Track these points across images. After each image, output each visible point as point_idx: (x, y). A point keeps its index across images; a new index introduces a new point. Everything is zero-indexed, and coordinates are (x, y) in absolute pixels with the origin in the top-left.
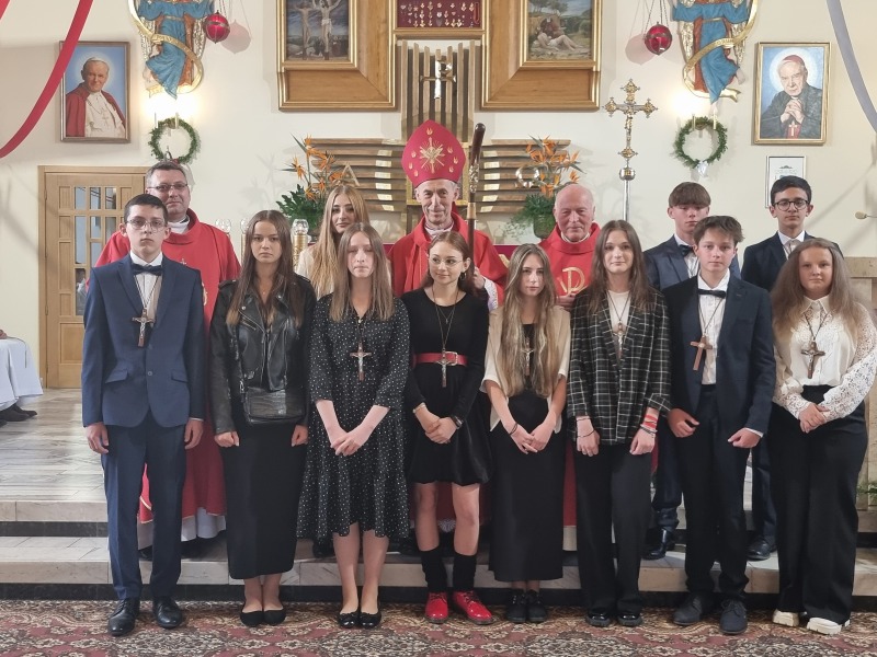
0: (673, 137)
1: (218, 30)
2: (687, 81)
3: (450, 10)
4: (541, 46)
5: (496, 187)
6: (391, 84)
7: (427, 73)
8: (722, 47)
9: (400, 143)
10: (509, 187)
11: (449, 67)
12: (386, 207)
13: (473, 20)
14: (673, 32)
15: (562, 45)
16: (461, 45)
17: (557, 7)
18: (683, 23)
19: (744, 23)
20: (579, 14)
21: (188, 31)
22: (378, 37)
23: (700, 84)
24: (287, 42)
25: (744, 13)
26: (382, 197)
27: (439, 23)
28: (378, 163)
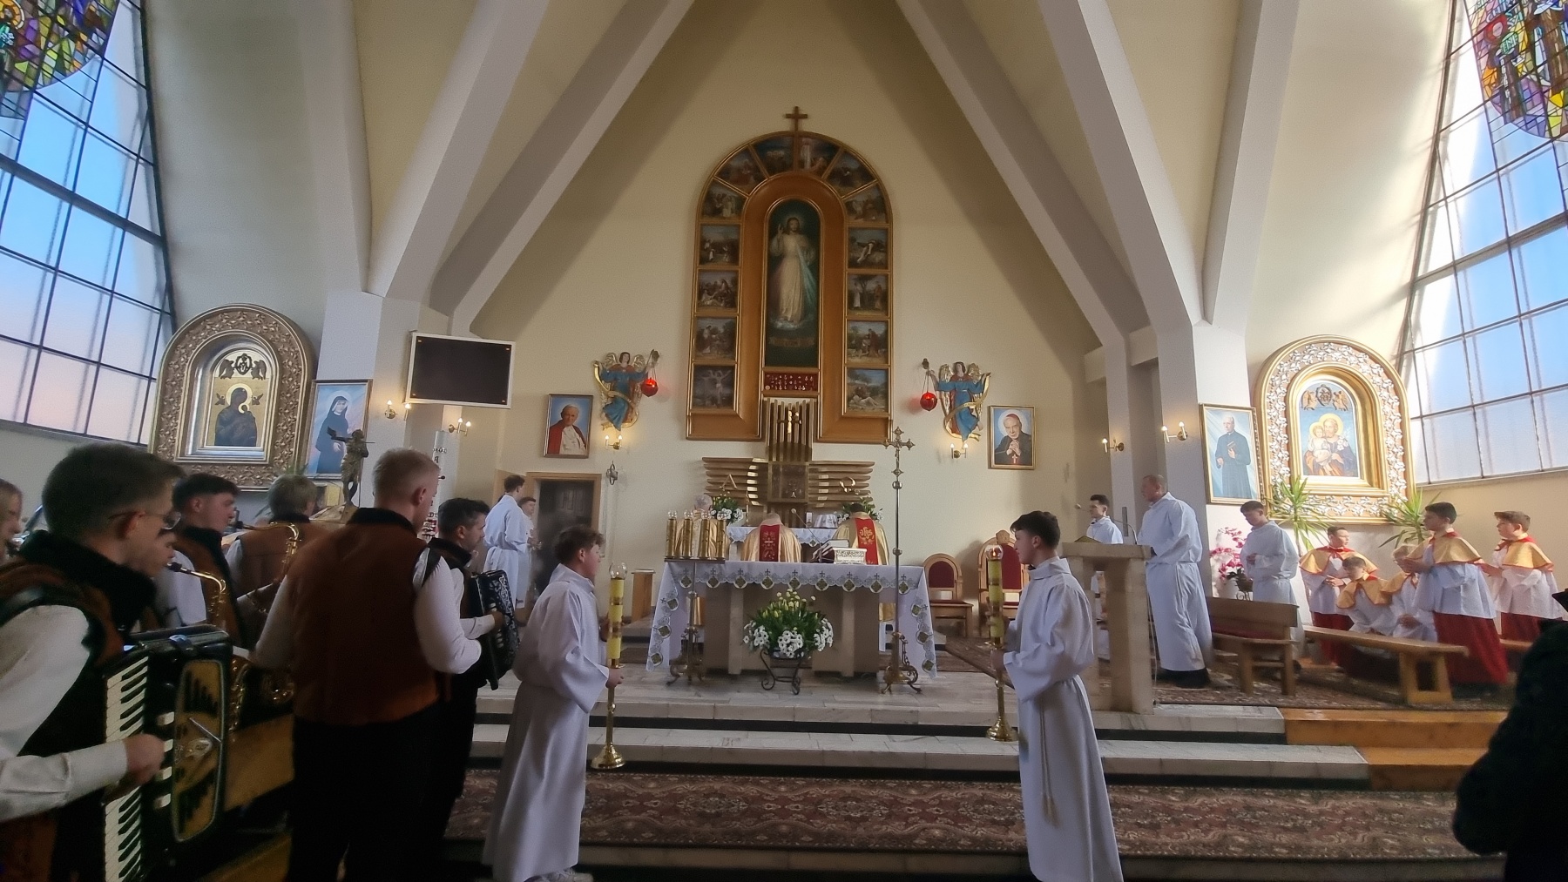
2: (948, 428)
3: (798, 380)
4: (855, 403)
5: (826, 491)
6: (759, 424)
7: (783, 418)
8: (968, 407)
10: (836, 491)
12: (754, 503)
13: (812, 386)
14: (938, 397)
15: (868, 403)
16: (805, 401)
18: (943, 392)
19: (981, 393)
20: (879, 385)
21: (631, 390)
22: (752, 392)
23: (954, 430)
24: (694, 397)
25: (980, 387)
26: (752, 496)
27: (791, 387)
28: (750, 473)
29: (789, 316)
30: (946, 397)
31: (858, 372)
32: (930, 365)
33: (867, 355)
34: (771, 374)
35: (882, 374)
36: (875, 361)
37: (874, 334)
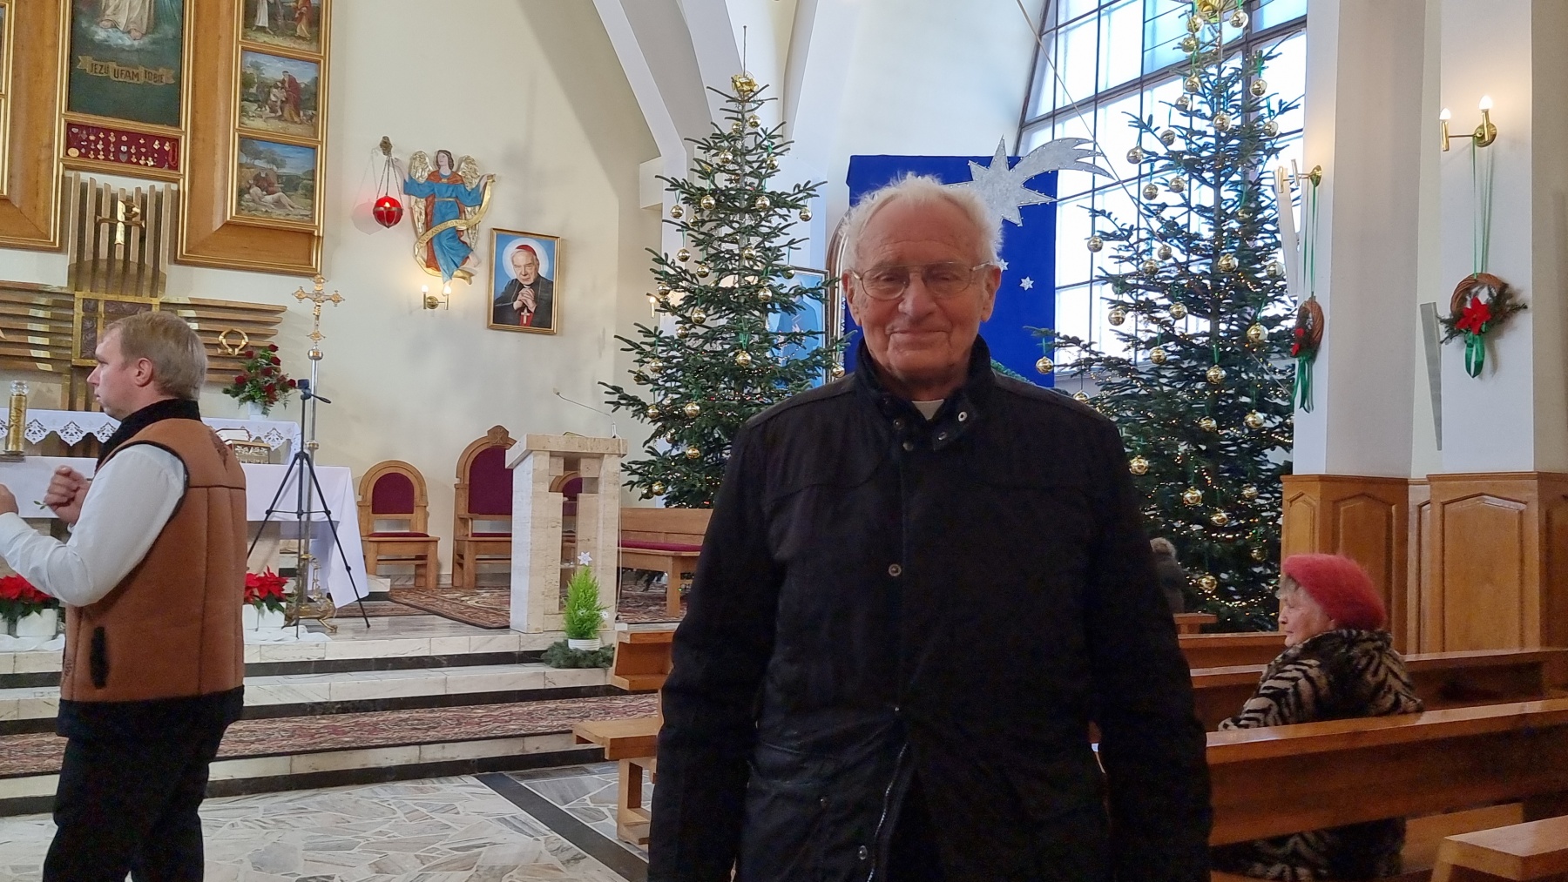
2: (419, 258)
3: (139, 146)
4: (253, 201)
6: (54, 220)
7: (106, 213)
8: (454, 227)
9: (63, 291)
11: (136, 210)
13: (167, 159)
14: (405, 205)
15: (278, 203)
16: (152, 187)
17: (273, 162)
18: (413, 198)
19: (477, 208)
20: (300, 173)
22: (38, 162)
23: (431, 263)
25: (476, 196)
26: (35, 353)
27: (123, 158)
28: (32, 312)
29: (122, 21)
30: (420, 206)
31: (261, 147)
32: (392, 150)
33: (280, 118)
34: (81, 127)
35: (308, 154)
36: (294, 129)
37: (292, 81)
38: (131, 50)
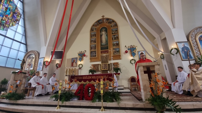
0: (130, 61)
1: (84, 55)
5: (111, 68)
6: (100, 59)
7: (103, 57)
8: (134, 52)
9: (101, 64)
11: (106, 56)
14: (128, 51)
15: (117, 53)
19: (135, 50)
20: (118, 50)
23: (132, 56)
24: (91, 56)
25: (135, 48)
27: (105, 53)
28: (99, 66)
29: (104, 43)
32: (126, 47)
34: (102, 51)
36: (117, 47)
37: (117, 43)
38: (104, 45)
